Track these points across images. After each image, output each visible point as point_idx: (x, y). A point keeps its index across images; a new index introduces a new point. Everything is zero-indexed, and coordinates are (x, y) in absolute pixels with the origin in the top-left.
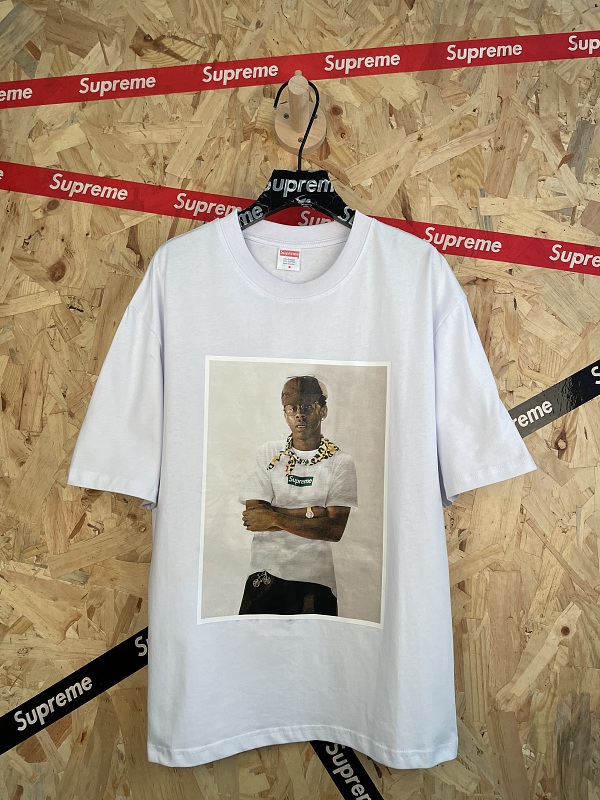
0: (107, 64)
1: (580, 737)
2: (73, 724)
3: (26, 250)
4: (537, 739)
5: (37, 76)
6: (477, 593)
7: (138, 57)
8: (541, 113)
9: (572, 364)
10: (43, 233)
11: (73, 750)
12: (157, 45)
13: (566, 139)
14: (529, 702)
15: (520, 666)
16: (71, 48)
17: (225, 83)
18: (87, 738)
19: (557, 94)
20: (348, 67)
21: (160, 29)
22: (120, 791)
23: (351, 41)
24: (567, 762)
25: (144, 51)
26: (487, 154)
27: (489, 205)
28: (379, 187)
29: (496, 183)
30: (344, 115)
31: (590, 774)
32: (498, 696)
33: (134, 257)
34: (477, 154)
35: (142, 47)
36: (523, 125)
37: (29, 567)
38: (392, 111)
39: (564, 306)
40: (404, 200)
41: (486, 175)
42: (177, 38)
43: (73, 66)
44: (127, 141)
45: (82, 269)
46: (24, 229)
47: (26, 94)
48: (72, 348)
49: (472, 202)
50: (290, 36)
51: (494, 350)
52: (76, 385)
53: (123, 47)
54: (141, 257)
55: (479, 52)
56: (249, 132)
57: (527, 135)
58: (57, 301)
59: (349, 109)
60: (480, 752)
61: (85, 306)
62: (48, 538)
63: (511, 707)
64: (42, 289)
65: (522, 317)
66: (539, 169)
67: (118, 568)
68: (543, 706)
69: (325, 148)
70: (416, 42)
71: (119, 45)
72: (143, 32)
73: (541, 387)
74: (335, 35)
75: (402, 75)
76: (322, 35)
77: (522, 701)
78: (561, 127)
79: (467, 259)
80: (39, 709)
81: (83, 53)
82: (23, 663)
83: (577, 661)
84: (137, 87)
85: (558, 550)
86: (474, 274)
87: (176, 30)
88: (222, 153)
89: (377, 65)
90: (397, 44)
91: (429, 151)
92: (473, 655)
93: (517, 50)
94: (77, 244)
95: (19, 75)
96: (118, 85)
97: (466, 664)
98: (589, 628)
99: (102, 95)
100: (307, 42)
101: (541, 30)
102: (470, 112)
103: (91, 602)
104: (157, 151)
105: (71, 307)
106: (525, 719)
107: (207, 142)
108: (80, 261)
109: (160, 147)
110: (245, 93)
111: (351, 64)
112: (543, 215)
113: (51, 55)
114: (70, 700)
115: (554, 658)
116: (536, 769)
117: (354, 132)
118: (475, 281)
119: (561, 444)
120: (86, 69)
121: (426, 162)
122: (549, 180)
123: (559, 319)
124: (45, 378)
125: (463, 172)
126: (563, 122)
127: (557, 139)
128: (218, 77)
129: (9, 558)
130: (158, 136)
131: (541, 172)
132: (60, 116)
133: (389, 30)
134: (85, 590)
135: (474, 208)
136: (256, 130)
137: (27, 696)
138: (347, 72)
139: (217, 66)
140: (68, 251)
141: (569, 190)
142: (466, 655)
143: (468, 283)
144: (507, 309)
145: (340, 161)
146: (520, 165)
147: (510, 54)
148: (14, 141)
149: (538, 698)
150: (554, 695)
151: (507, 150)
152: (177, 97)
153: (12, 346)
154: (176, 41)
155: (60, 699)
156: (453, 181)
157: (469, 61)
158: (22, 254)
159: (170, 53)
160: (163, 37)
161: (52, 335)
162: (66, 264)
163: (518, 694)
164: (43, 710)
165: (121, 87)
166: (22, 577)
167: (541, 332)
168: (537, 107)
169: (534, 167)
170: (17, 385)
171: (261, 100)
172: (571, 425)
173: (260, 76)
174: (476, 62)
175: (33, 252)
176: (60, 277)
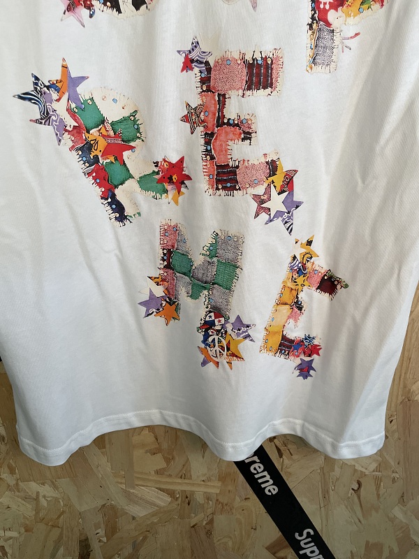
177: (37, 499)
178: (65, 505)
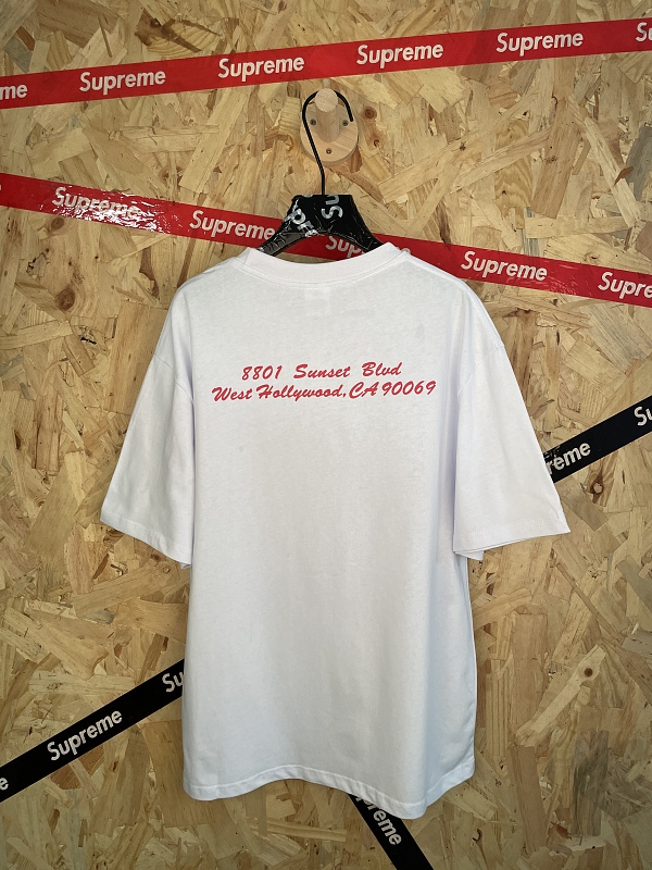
0: (111, 56)
1: (596, 772)
2: (105, 754)
3: (31, 275)
4: (554, 772)
5: (33, 70)
6: (503, 636)
7: (145, 47)
8: (601, 118)
9: (615, 403)
10: (49, 255)
11: (105, 777)
12: (166, 31)
13: (626, 149)
14: (548, 738)
15: (541, 704)
16: (68, 36)
17: (244, 80)
18: (119, 767)
19: (619, 95)
20: (384, 59)
21: (169, 12)
22: (152, 814)
23: (388, 27)
24: (582, 793)
25: (152, 40)
26: (537, 167)
27: (536, 226)
28: (416, 205)
29: (545, 201)
30: (378, 119)
31: (605, 806)
32: (518, 733)
33: (147, 283)
34: (525, 166)
35: (149, 34)
36: (579, 132)
37: (54, 606)
38: (432, 114)
39: (610, 340)
40: (443, 220)
41: (534, 191)
42: (187, 23)
43: (72, 58)
44: (136, 149)
45: (92, 296)
46: (28, 251)
47: (21, 91)
48: (86, 383)
49: (518, 223)
50: (318, 21)
51: (532, 388)
52: (92, 423)
53: (127, 35)
54: (155, 283)
55: (534, 42)
56: (272, 139)
57: (582, 144)
58: (68, 331)
59: (383, 111)
60: (498, 783)
61: (98, 337)
62: (71, 578)
63: (531, 743)
64: (51, 318)
65: (565, 353)
66: (594, 184)
67: (143, 608)
68: (563, 741)
69: (356, 158)
70: (462, 30)
71: (122, 31)
72: (150, 16)
73: (581, 429)
74: (369, 20)
75: (445, 70)
76: (355, 20)
77: (542, 737)
78: (621, 135)
79: (508, 287)
80: (71, 740)
81: (82, 42)
82: (53, 698)
83: (598, 702)
84: (145, 84)
85: (586, 594)
86: (515, 304)
87: (187, 13)
88: (242, 163)
89: (416, 58)
90: (441, 32)
91: (472, 163)
92: (496, 694)
93: (577, 39)
94: (86, 267)
95: (12, 69)
96: (123, 80)
97: (489, 703)
98: (612, 670)
99: (105, 93)
100: (337, 29)
101: (606, 15)
102: (520, 116)
103: (118, 641)
104: (169, 160)
105: (83, 339)
106: (544, 754)
107: (225, 150)
108: (89, 287)
109: (172, 157)
110: (268, 90)
111: (387, 56)
112: (594, 237)
113: (47, 45)
114: (101, 732)
115: (576, 698)
116: (552, 800)
117: (389, 139)
118: (516, 313)
119: (597, 488)
120: (87, 61)
121: (468, 174)
122: (604, 197)
123: (603, 354)
124: (60, 414)
125: (509, 188)
126: (623, 128)
127: (616, 150)
128: (236, 72)
129: (34, 598)
130: (170, 142)
131: (595, 188)
132: (60, 118)
133: (431, 14)
134: (110, 629)
135: (519, 229)
136: (280, 137)
137: (59, 728)
138: (382, 66)
139: (235, 58)
140: (77, 276)
141: (625, 210)
142: (489, 694)
143: (509, 315)
144: (548, 342)
145: (373, 174)
146: (572, 178)
147: (569, 45)
148: (11, 148)
149: (557, 735)
150: (574, 732)
151: (559, 161)
152: (190, 96)
153: (23, 380)
154: (187, 27)
155: (92, 732)
156: (497, 197)
157: (522, 54)
158: (28, 279)
159: (180, 41)
160: (173, 21)
161: (64, 369)
162: (76, 291)
163: (539, 731)
164: (75, 742)
165: (127, 82)
166: (47, 616)
167: (584, 368)
168: (596, 109)
169: (588, 182)
170: (31, 423)
171: (284, 101)
172: (608, 469)
173: (284, 70)
174: (530, 54)
175: (39, 277)
176: (69, 306)
177: (178, 846)
178: (204, 853)
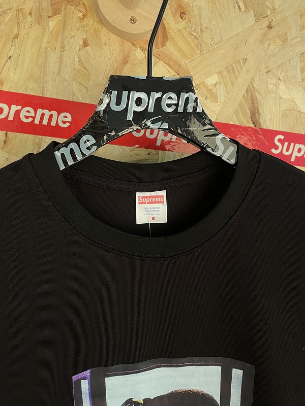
28: (226, 86)
40: (253, 103)
69: (161, 32)
88: (23, 32)
91: (279, 43)
117: (196, 12)
121: (277, 55)
